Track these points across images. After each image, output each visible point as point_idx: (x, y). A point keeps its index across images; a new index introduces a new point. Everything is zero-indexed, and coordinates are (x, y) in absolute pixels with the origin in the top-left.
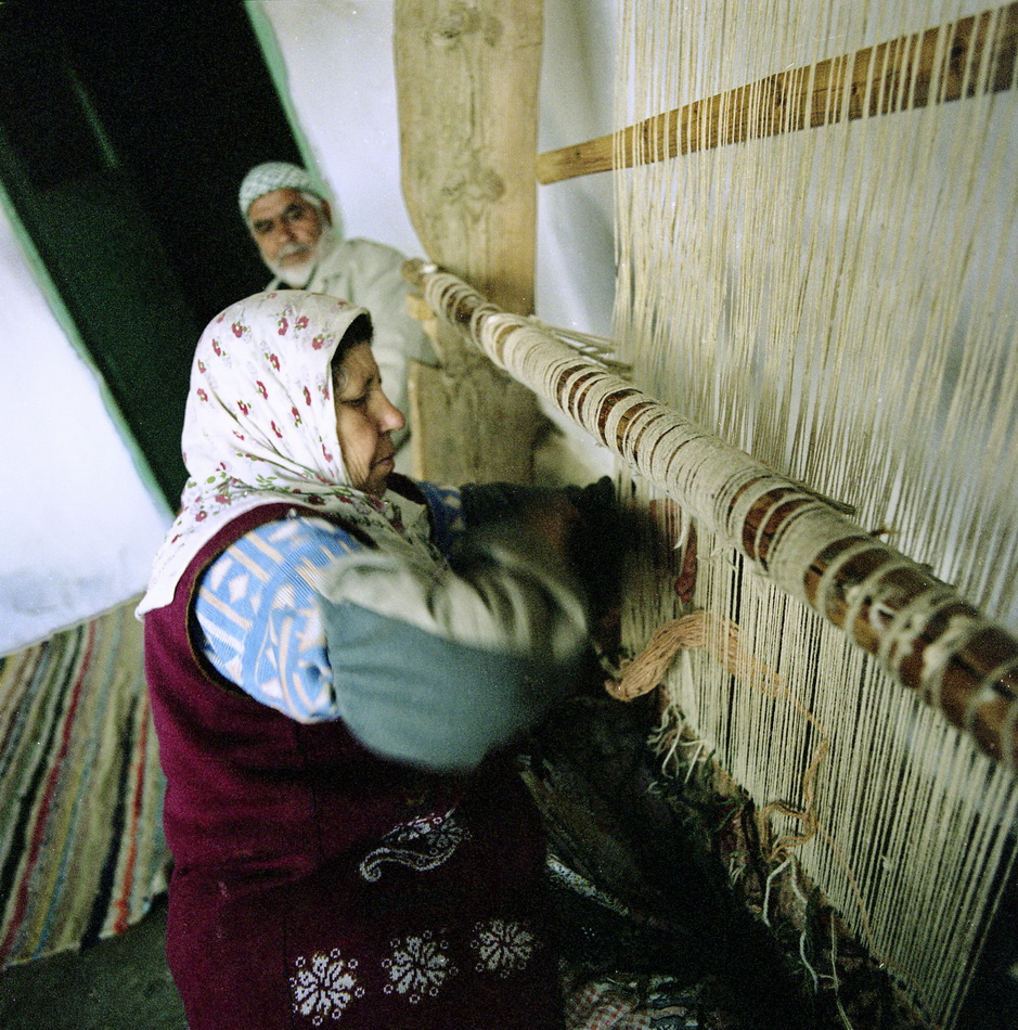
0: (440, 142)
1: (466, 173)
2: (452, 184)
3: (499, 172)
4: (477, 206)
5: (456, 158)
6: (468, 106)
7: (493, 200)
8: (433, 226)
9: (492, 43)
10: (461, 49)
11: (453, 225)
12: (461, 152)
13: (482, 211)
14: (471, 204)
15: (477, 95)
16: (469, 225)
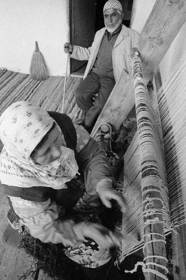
2: (152, 37)
3: (164, 40)
4: (154, 44)
7: (159, 45)
9: (179, 9)
10: (171, 7)
11: (147, 46)
15: (169, 19)
16: (151, 48)
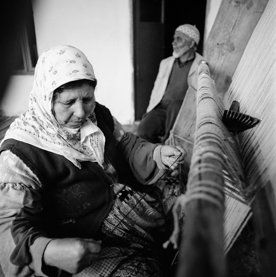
0: (222, 30)
1: (226, 41)
2: (220, 43)
3: (235, 44)
4: (225, 51)
5: (224, 36)
6: (234, 23)
7: (230, 52)
8: (210, 52)
9: (248, 8)
10: (239, 7)
11: (216, 54)
12: (226, 35)
13: (225, 54)
14: (223, 50)
15: (238, 21)
16: (220, 56)
